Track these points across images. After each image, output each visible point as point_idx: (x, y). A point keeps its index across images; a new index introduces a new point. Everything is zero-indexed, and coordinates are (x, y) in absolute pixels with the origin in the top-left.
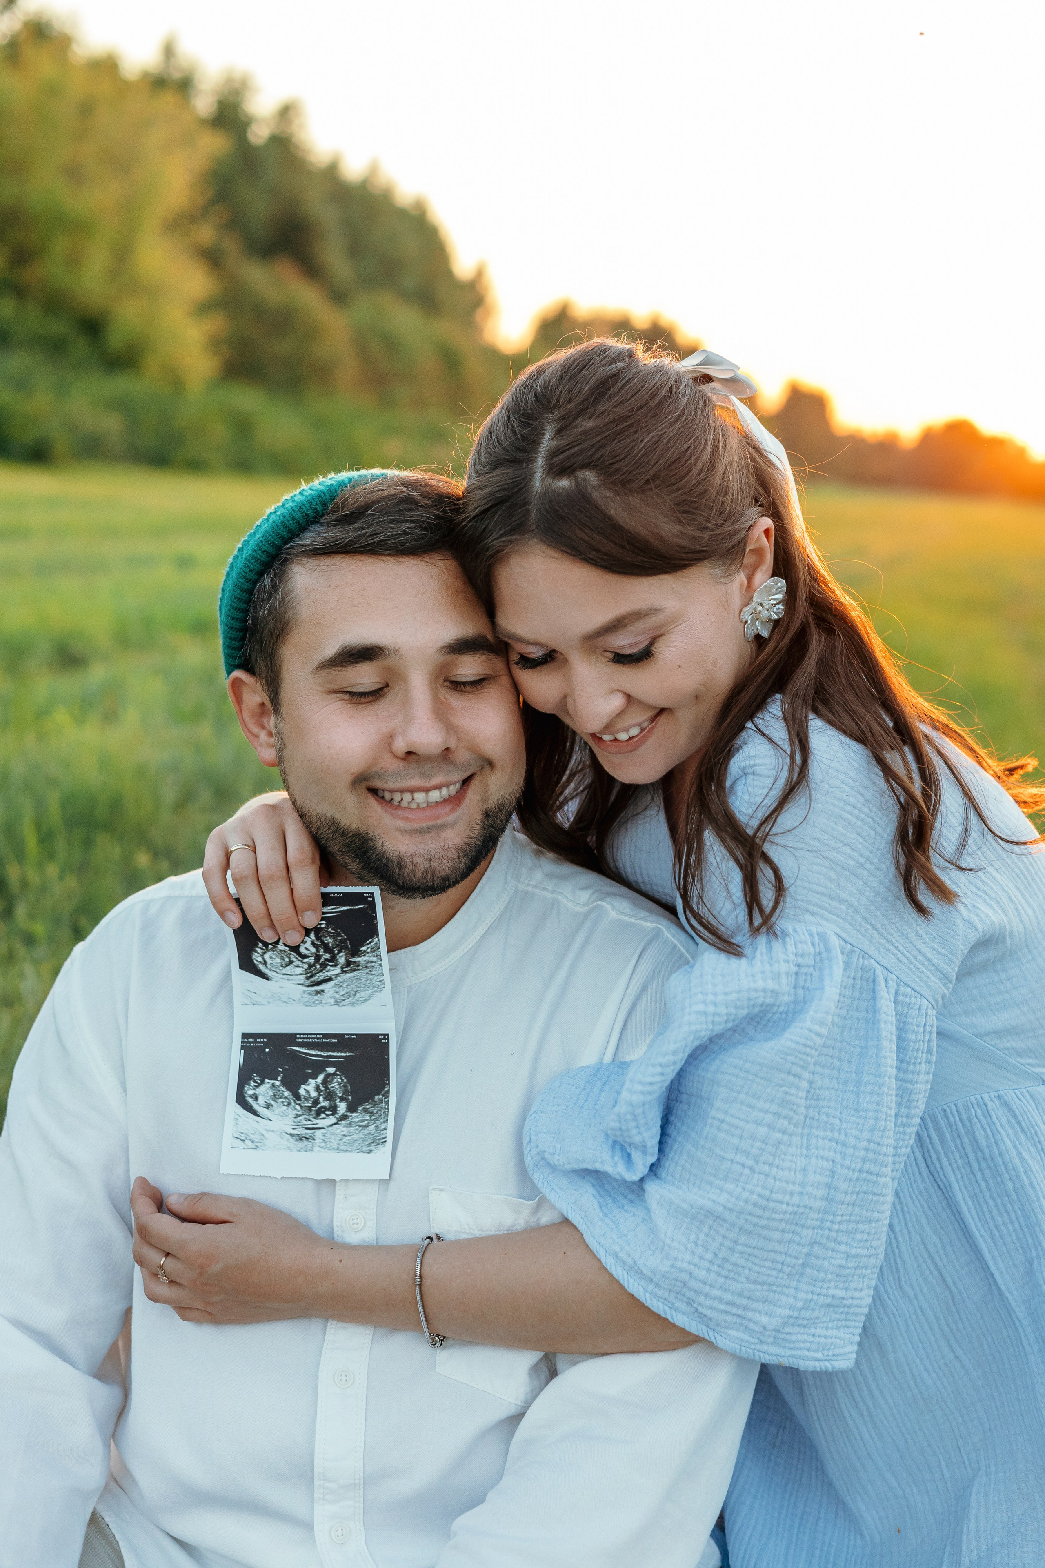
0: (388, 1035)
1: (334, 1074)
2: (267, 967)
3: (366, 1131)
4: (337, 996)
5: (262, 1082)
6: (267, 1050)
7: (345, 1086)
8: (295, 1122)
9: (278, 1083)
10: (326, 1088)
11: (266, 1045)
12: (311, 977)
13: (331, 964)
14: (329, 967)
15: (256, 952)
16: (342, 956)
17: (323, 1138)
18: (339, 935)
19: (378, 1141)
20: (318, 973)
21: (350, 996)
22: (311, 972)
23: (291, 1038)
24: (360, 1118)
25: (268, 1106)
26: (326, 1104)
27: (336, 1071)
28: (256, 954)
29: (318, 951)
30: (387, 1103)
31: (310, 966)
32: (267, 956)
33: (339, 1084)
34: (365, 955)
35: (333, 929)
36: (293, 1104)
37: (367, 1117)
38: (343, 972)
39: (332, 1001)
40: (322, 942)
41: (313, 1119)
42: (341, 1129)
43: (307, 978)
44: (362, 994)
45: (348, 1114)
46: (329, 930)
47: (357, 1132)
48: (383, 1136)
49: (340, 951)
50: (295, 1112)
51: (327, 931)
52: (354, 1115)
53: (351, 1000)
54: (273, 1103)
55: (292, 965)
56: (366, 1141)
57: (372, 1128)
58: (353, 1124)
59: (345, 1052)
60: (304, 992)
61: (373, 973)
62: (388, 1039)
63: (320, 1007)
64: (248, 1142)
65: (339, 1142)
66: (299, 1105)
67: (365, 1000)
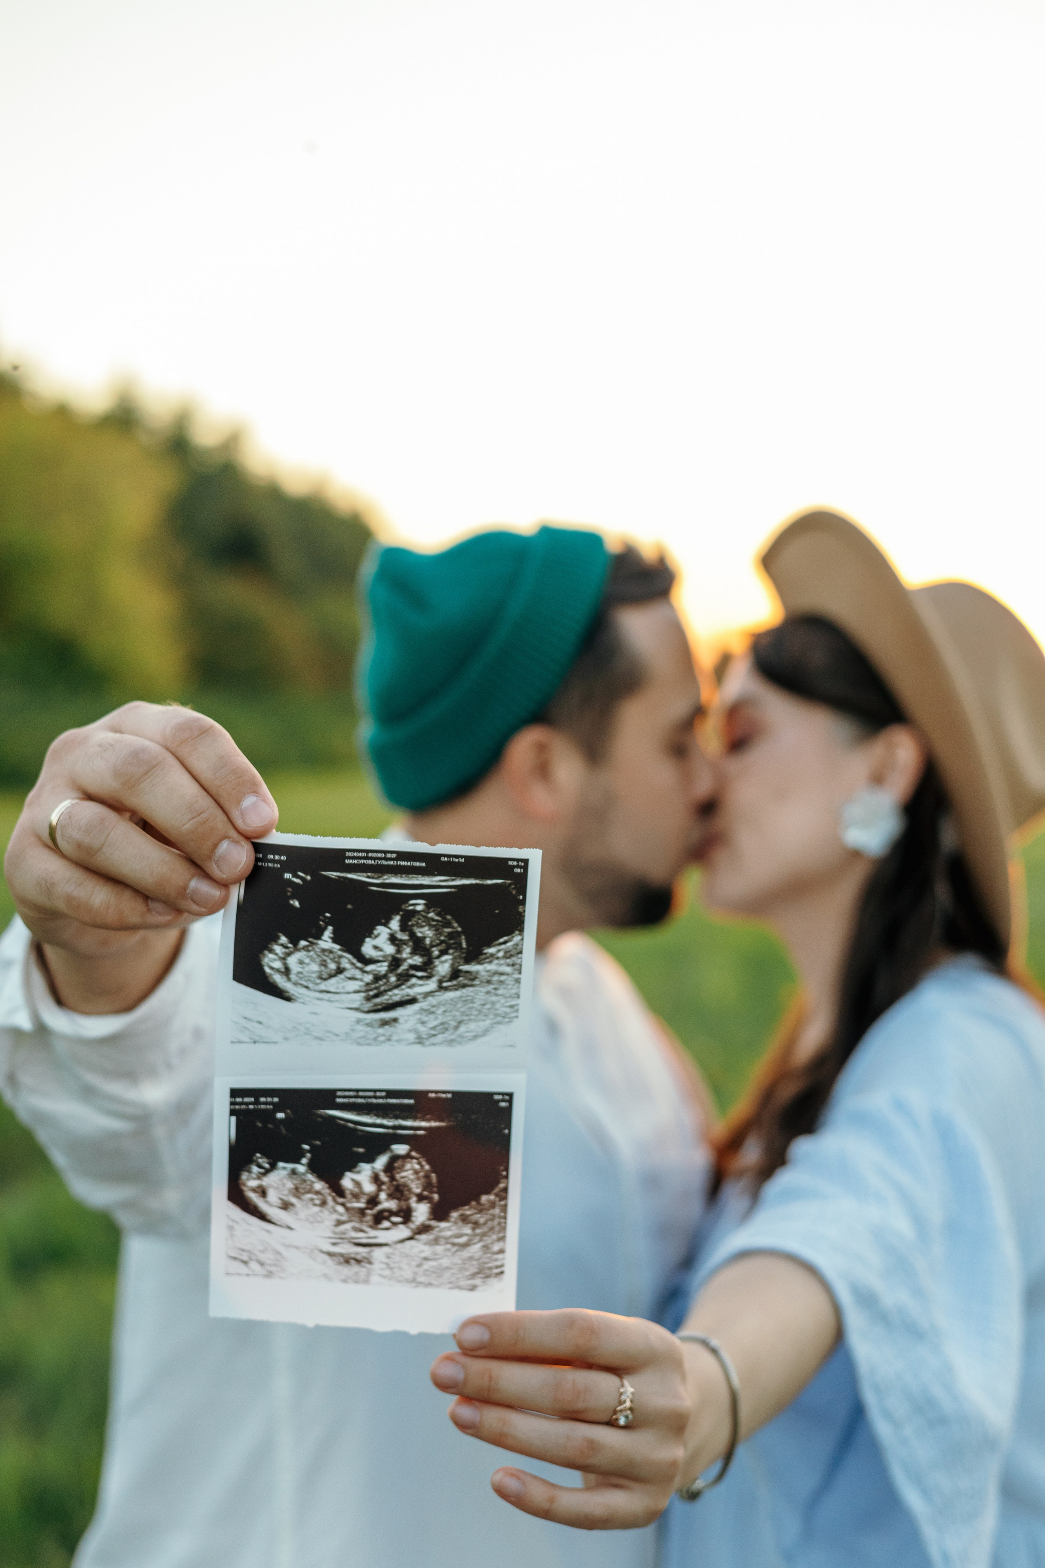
0: (511, 1095)
1: (408, 1156)
2: (289, 979)
3: (466, 1253)
4: (422, 1029)
5: (273, 1167)
6: (280, 1115)
7: (427, 1176)
8: (335, 1233)
9: (301, 1168)
10: (392, 1178)
11: (278, 1108)
12: (376, 996)
13: (420, 974)
14: (414, 980)
15: (271, 951)
16: (445, 961)
17: (386, 1260)
18: (448, 924)
19: (487, 1272)
20: (390, 990)
21: (447, 1029)
22: (376, 988)
23: (327, 1097)
24: (454, 1230)
25: (286, 1206)
26: (392, 1205)
27: (411, 1150)
28: (271, 956)
29: (399, 951)
30: (504, 1208)
31: (377, 978)
32: (292, 961)
33: (416, 1172)
34: (490, 962)
35: (437, 914)
36: (330, 1200)
37: (467, 1230)
38: (441, 988)
39: (412, 1037)
40: (412, 935)
41: (368, 1229)
42: (420, 1247)
43: (368, 999)
44: (472, 1026)
45: (433, 1223)
46: (431, 915)
47: (449, 1253)
48: (498, 1263)
49: (443, 952)
50: (335, 1217)
51: (425, 917)
52: (443, 1225)
53: (448, 1035)
54: (293, 1200)
55: (342, 976)
56: (466, 1270)
57: (476, 1249)
58: (442, 1241)
59: (428, 1120)
60: (358, 1021)
61: (500, 992)
62: (510, 1101)
63: (386, 1047)
64: (254, 1265)
65: (416, 1270)
66: (343, 1205)
67: (476, 1037)
